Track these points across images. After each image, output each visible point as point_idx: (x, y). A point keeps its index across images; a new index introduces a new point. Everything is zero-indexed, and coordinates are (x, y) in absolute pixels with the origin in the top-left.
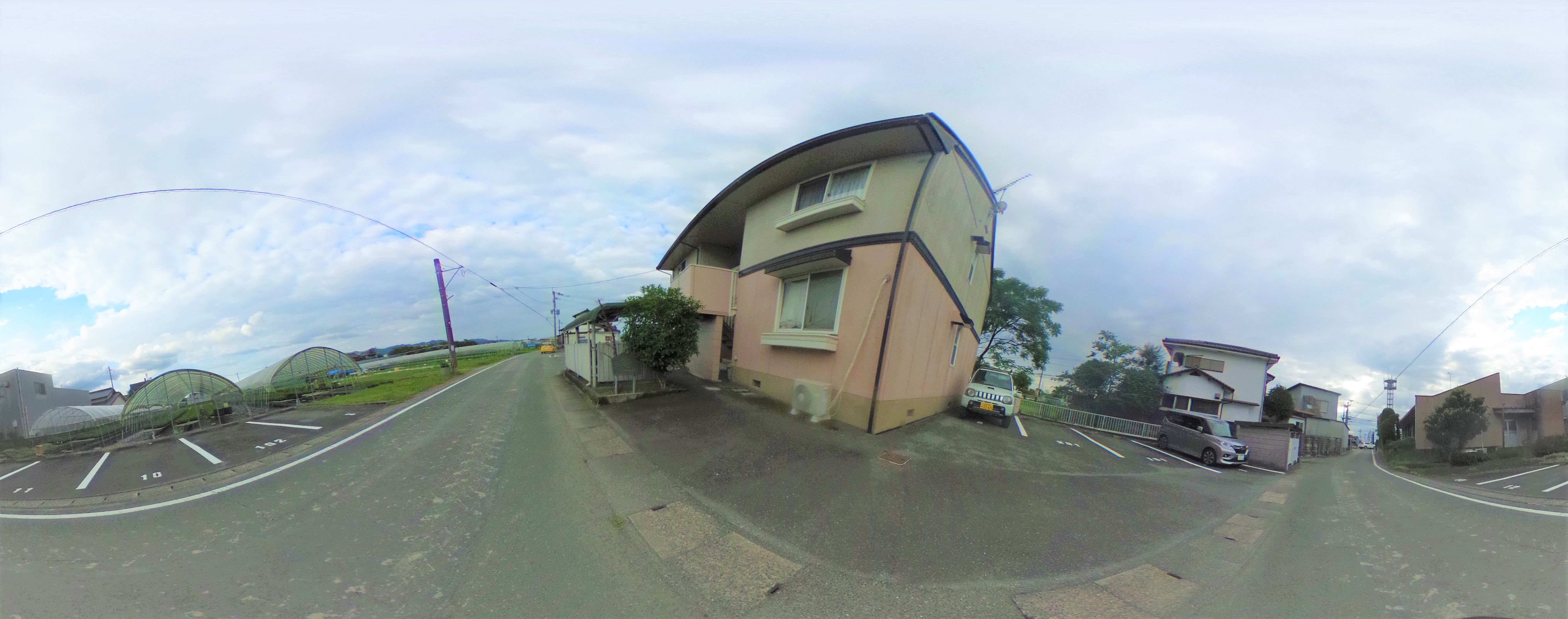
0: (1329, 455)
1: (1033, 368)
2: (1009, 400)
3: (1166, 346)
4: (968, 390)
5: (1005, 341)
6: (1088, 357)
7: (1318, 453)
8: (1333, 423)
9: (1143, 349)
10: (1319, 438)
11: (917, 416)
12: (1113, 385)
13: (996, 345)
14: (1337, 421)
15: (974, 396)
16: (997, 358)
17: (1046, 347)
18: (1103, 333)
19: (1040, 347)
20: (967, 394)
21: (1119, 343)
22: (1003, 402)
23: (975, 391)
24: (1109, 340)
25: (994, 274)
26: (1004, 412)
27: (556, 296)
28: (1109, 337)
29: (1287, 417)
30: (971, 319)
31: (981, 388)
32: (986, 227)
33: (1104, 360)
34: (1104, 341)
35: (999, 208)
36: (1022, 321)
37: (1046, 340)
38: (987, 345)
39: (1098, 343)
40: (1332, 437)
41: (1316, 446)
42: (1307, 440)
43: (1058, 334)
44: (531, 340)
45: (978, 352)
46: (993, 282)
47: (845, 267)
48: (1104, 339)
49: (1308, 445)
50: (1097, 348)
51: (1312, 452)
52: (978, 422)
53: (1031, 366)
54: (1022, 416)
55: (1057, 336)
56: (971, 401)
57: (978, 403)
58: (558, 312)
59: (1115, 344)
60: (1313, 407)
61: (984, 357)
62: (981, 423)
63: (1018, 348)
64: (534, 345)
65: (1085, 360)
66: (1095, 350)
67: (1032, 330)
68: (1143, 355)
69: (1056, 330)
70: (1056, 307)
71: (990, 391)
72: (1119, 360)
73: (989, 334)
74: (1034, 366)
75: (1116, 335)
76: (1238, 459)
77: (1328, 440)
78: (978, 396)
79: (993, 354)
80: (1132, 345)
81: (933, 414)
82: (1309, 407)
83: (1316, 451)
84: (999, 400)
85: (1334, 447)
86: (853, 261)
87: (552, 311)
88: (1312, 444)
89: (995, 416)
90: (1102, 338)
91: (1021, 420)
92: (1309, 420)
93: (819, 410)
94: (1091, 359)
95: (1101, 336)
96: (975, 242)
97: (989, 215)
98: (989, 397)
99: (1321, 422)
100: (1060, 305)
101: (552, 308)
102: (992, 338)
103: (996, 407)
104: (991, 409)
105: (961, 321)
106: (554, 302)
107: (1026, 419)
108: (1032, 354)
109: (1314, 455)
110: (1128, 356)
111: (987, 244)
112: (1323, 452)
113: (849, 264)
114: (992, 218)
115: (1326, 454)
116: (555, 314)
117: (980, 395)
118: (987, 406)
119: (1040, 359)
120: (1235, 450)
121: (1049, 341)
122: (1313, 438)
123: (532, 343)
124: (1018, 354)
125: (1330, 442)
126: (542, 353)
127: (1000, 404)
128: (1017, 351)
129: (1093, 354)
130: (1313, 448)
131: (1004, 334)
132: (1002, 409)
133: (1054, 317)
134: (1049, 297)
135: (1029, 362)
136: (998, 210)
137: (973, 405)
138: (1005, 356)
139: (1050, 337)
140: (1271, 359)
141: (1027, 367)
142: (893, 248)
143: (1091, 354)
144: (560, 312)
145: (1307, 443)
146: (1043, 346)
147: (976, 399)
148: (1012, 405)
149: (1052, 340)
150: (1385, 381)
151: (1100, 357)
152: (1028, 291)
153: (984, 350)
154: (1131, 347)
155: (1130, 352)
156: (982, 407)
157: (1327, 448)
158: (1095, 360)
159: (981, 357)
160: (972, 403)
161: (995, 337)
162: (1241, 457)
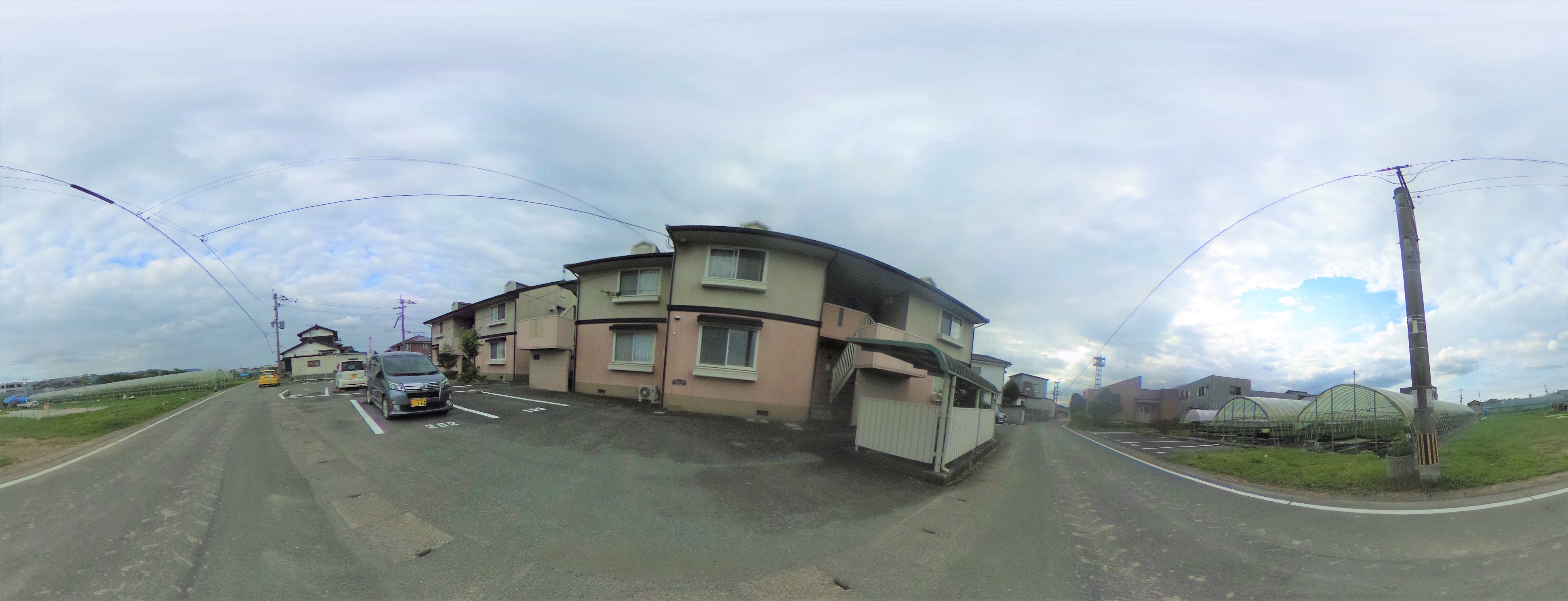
7: (1033, 419)
8: (1042, 400)
10: (1037, 410)
14: (1046, 398)
27: (279, 301)
29: (1015, 399)
40: (1044, 408)
42: (1028, 412)
44: (243, 369)
49: (1029, 415)
51: (1030, 419)
58: (282, 325)
60: (1030, 389)
64: (247, 374)
77: (1040, 411)
87: (273, 323)
88: (1031, 413)
92: (1028, 399)
99: (1036, 400)
101: (273, 319)
106: (276, 309)
112: (1036, 417)
116: (277, 327)
122: (1030, 409)
123: (245, 372)
126: (260, 386)
140: (1007, 365)
144: (285, 324)
150: (1095, 358)
157: (1038, 415)
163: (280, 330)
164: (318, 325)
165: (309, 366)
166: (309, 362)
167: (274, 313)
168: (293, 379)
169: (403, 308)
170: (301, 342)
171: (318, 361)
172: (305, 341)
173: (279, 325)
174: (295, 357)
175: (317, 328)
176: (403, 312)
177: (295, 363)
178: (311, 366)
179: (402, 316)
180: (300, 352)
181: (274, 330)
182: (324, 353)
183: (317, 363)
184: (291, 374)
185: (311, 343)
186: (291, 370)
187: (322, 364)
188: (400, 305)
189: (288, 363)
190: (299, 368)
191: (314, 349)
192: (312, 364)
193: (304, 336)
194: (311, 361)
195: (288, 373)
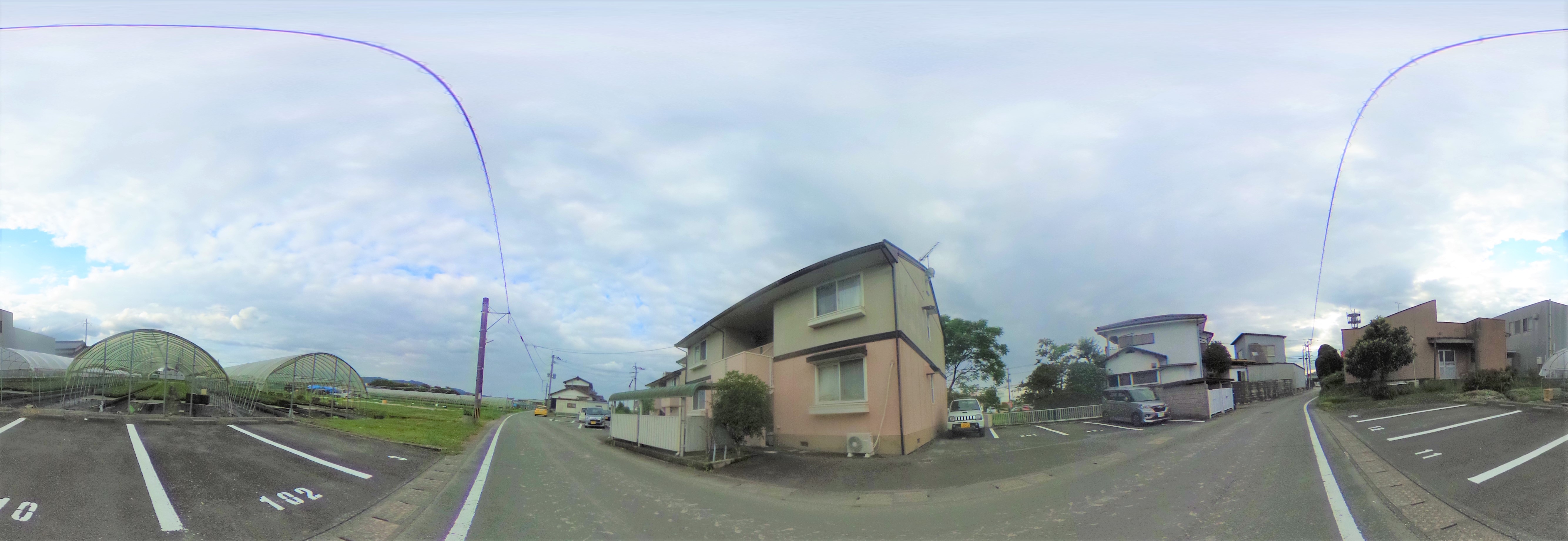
0: (1278, 397)
1: (995, 386)
2: (980, 417)
3: (1100, 334)
4: (949, 418)
5: (966, 371)
6: (1036, 364)
7: (1265, 397)
8: (1280, 365)
9: (1078, 343)
10: (1264, 383)
11: (923, 443)
12: (1063, 384)
13: (959, 376)
15: (955, 421)
16: (963, 387)
17: (1001, 365)
18: (1041, 341)
19: (996, 367)
20: (950, 421)
21: (1057, 345)
22: (976, 420)
23: (955, 417)
24: (1049, 345)
25: (942, 320)
26: (978, 426)
27: (555, 360)
28: (1047, 343)
29: (1227, 369)
30: (938, 367)
31: (958, 414)
32: (927, 292)
33: (1051, 362)
34: (1044, 348)
35: (931, 274)
36: (975, 350)
37: (999, 359)
38: (953, 378)
39: (1040, 350)
40: (1280, 379)
41: (1262, 390)
42: (1252, 386)
43: (1007, 353)
45: (947, 385)
46: (943, 328)
47: (864, 357)
48: (1044, 346)
49: (1253, 391)
50: (1040, 355)
51: (1259, 397)
52: (963, 438)
53: (993, 385)
54: (995, 427)
55: (1006, 354)
56: (953, 425)
57: (959, 425)
58: (554, 375)
59: (1054, 347)
60: (1258, 353)
61: (953, 388)
62: (965, 438)
63: (978, 374)
65: (1035, 368)
66: (1039, 357)
67: (986, 354)
68: (1081, 349)
69: (1004, 349)
70: (997, 332)
71: (965, 415)
72: (1061, 360)
73: (952, 367)
74: (996, 384)
75: (1052, 339)
76: (1159, 416)
78: (958, 420)
79: (959, 385)
80: (1070, 343)
81: (930, 440)
82: (1254, 354)
83: (1264, 396)
84: (973, 419)
85: (1283, 388)
86: (868, 353)
87: (549, 375)
88: (1258, 389)
89: (975, 431)
90: (1042, 345)
91: (994, 430)
92: (1250, 368)
93: (868, 449)
94: (1039, 365)
95: (1041, 344)
96: (925, 311)
97: (926, 281)
98: (965, 419)
100: (1000, 329)
101: (549, 371)
102: (955, 371)
103: (972, 424)
104: (969, 426)
105: (932, 372)
106: (552, 365)
107: (997, 428)
108: (991, 375)
109: (1261, 399)
110: (1067, 354)
111: (933, 307)
112: (1271, 395)
113: (866, 355)
114: (929, 285)
115: (1275, 397)
117: (959, 419)
118: (965, 425)
119: (999, 376)
120: (1155, 409)
121: (1002, 360)
122: (1257, 383)
123: (526, 403)
124: (980, 379)
125: (1277, 384)
127: (974, 421)
128: (978, 376)
129: (1039, 362)
130: (1259, 393)
131: (964, 365)
132: (977, 424)
133: (1000, 340)
134: (990, 325)
135: (990, 382)
136: (930, 276)
137: (956, 427)
138: (969, 384)
139: (1001, 356)
140: (1199, 319)
141: (990, 387)
142: (891, 343)
143: (1037, 362)
144: (556, 375)
145: (1252, 389)
146: (998, 365)
147: (957, 422)
148: (983, 420)
149: (1004, 359)
150: (1349, 316)
151: (1046, 360)
152: (972, 326)
153: (951, 382)
154: (1070, 345)
155: (1069, 350)
156: (962, 426)
157: (1275, 392)
158: (1044, 365)
159: (950, 389)
160: (954, 426)
161: (957, 369)
162: (1161, 414)
163: (552, 379)
164: (580, 377)
165: (568, 407)
166: (568, 404)
167: (550, 367)
168: (555, 414)
169: (636, 373)
170: (565, 388)
171: (575, 405)
172: (569, 388)
173: (552, 376)
174: (559, 399)
175: (578, 379)
176: (636, 376)
177: (558, 403)
178: (570, 407)
179: (635, 379)
180: (562, 395)
181: (548, 379)
182: (581, 399)
183: (574, 406)
184: (555, 410)
185: (572, 389)
186: (555, 408)
187: (577, 406)
188: (635, 371)
189: (554, 402)
190: (561, 407)
191: (573, 394)
192: (570, 406)
193: (568, 384)
194: (570, 404)
195: (552, 410)
